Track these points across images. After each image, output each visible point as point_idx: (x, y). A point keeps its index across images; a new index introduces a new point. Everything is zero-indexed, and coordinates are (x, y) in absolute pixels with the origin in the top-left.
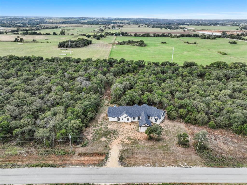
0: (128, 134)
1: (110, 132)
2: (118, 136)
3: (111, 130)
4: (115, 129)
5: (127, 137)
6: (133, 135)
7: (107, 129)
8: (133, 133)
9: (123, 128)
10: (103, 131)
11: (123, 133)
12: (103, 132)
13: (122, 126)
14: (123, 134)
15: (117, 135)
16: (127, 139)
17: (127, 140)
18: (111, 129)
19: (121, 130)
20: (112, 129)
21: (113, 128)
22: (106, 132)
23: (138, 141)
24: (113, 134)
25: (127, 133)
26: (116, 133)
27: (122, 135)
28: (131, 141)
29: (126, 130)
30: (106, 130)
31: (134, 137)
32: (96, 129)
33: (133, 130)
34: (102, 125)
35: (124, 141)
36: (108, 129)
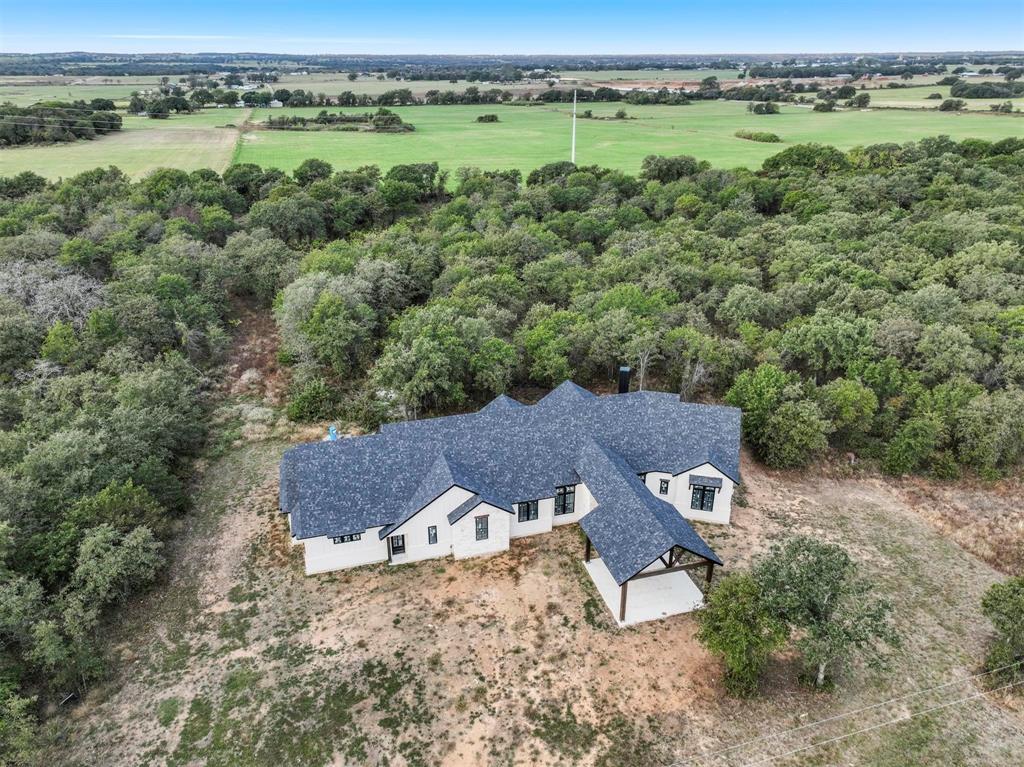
0: (531, 675)
1: (344, 696)
2: (437, 727)
3: (345, 675)
4: (385, 646)
5: (531, 715)
6: (575, 677)
7: (307, 669)
8: (563, 655)
9: (461, 617)
10: (264, 710)
11: (476, 682)
12: (273, 710)
13: (439, 607)
14: (481, 692)
15: (423, 718)
16: (539, 744)
17: (545, 755)
18: (343, 658)
19: (447, 642)
20: (358, 657)
21: (361, 644)
22: (304, 706)
23: (649, 736)
24: (381, 715)
25: (512, 666)
26: (408, 694)
27: (475, 707)
28: (589, 759)
29: (494, 631)
30: (295, 681)
31: (597, 709)
32: (188, 694)
33: (557, 619)
34: (250, 634)
36: (319, 661)
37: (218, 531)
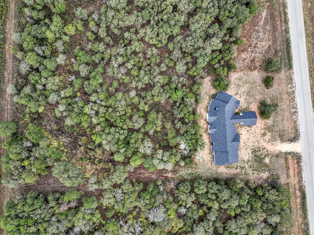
0: (257, 136)
1: (255, 156)
2: (261, 147)
3: (253, 156)
4: (249, 151)
5: (262, 137)
6: (258, 131)
7: (251, 160)
8: (255, 132)
9: (247, 142)
10: (255, 164)
11: (256, 142)
12: (255, 163)
13: (245, 144)
14: (258, 141)
15: (260, 148)
16: (265, 137)
17: (266, 137)
18: (250, 156)
19: (250, 144)
20: (250, 154)
21: (249, 154)
22: (255, 160)
23: (267, 126)
24: (258, 152)
25: (255, 138)
26: (256, 149)
27: (259, 142)
28: (268, 133)
29: (250, 139)
30: (252, 161)
31: (263, 130)
32: (251, 172)
33: (250, 131)
34: (244, 166)
35: (268, 139)
36: (250, 158)
37: (222, 173)
